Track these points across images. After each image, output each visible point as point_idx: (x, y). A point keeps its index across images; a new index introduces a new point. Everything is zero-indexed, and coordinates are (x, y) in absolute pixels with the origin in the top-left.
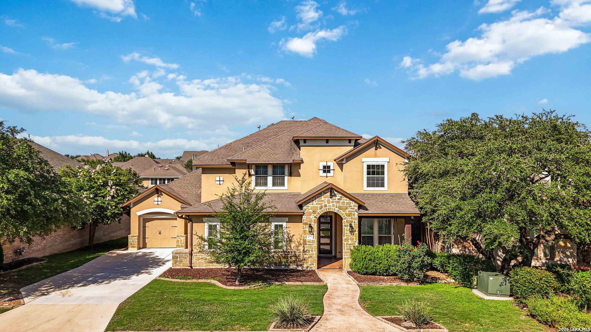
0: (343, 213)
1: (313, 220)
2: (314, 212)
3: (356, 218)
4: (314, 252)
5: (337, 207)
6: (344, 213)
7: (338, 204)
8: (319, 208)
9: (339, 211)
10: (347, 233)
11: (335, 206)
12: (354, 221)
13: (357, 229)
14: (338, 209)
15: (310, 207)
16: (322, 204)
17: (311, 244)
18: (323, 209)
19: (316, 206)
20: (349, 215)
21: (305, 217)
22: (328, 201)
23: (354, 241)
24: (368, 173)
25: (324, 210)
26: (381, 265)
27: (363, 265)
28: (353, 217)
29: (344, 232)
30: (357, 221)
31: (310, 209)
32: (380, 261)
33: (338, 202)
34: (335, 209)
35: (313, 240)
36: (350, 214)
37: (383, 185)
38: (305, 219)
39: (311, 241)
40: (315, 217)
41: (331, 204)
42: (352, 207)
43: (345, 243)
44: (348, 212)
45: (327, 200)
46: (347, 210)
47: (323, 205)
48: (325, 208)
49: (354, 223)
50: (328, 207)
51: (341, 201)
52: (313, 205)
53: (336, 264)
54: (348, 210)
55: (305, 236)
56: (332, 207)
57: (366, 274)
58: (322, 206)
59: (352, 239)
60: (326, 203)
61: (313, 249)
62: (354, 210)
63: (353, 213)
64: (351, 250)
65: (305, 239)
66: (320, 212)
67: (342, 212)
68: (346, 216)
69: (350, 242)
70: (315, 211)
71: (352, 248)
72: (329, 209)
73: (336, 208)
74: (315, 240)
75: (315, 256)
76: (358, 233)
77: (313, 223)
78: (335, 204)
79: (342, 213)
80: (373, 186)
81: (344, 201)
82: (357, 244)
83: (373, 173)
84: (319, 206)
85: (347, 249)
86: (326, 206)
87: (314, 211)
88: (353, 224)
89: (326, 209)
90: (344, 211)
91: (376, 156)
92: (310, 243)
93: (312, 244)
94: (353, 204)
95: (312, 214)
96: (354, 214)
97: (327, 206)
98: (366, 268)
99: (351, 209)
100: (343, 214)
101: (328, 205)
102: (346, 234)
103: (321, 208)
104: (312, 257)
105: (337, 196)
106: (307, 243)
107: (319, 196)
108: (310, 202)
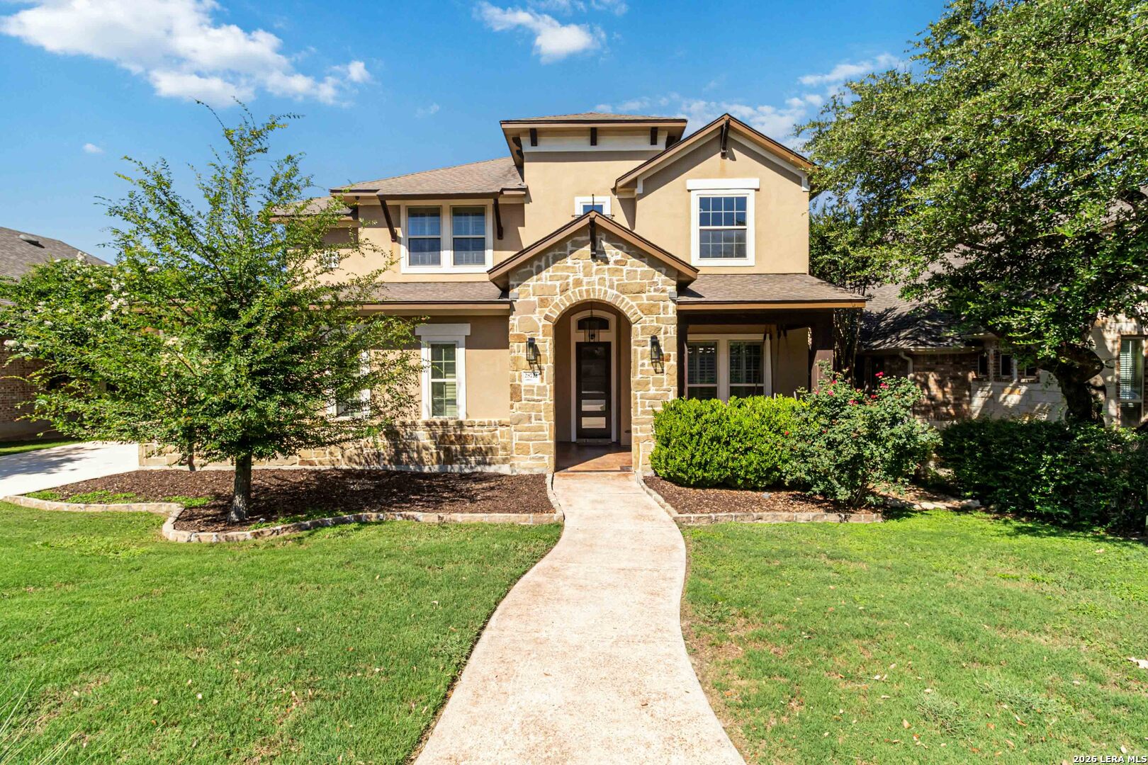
0: (631, 303)
1: (540, 325)
2: (544, 303)
3: (671, 319)
4: (544, 421)
5: (611, 287)
6: (634, 303)
7: (614, 278)
8: (558, 290)
9: (617, 297)
10: (643, 365)
11: (607, 283)
12: (666, 328)
13: (674, 354)
14: (615, 292)
15: (531, 289)
16: (567, 277)
17: (536, 397)
18: (569, 293)
19: (549, 283)
20: (649, 310)
21: (518, 317)
22: (585, 268)
23: (665, 387)
24: (704, 220)
25: (575, 296)
26: (751, 456)
27: (693, 456)
28: (662, 316)
29: (636, 362)
30: (673, 330)
31: (531, 292)
32: (749, 444)
33: (617, 270)
34: (606, 292)
35: (542, 385)
36: (653, 306)
37: (741, 253)
38: (516, 322)
39: (535, 389)
40: (547, 318)
41: (595, 278)
42: (660, 286)
43: (639, 394)
44: (645, 302)
45: (581, 264)
46: (643, 295)
47: (571, 280)
48: (577, 290)
49: (666, 333)
50: (584, 288)
51: (625, 269)
52: (539, 282)
53: (611, 459)
54: (648, 294)
55: (517, 373)
56: (597, 287)
57: (702, 484)
58: (568, 284)
59: (659, 383)
60: (580, 275)
61: (542, 414)
62: (663, 294)
63: (662, 304)
64: (655, 413)
65: (517, 382)
66: (560, 303)
67: (627, 300)
68: (639, 313)
69: (653, 391)
70: (547, 299)
71: (659, 409)
72: (587, 291)
73: (609, 291)
74: (548, 387)
75: (547, 433)
76: (676, 363)
77: (541, 337)
78: (606, 276)
79: (628, 305)
80: (717, 254)
81: (634, 268)
82: (672, 396)
83: (717, 221)
84: (558, 283)
85: (644, 413)
86: (578, 283)
87: (542, 300)
88: (661, 337)
89: (580, 292)
90: (633, 299)
91: (723, 174)
92: (533, 394)
93: (539, 398)
94: (660, 278)
95: (538, 310)
96: (665, 308)
97: (584, 283)
98: (703, 466)
99: (655, 290)
100: (632, 307)
101: (585, 280)
102: (639, 368)
103: (564, 291)
104: (540, 435)
105: (613, 253)
106: (523, 397)
107: (557, 253)
108: (532, 272)
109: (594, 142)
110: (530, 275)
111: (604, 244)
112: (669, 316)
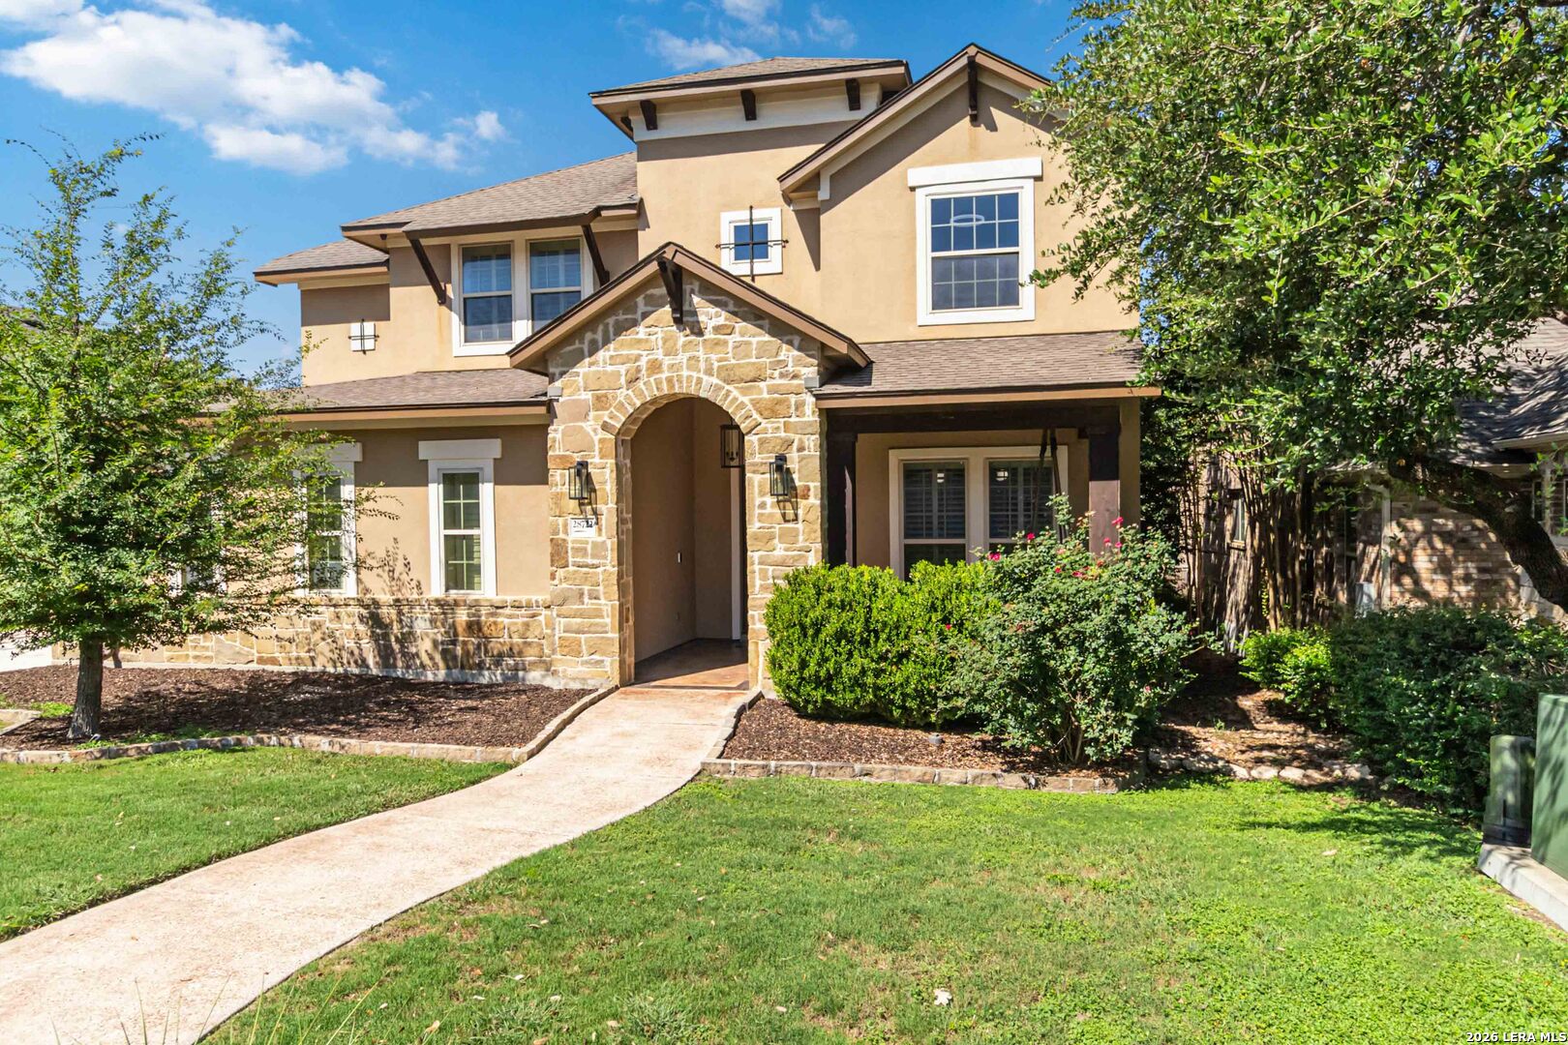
0: (741, 399)
1: (596, 439)
2: (601, 402)
3: (810, 424)
4: (603, 601)
5: (709, 372)
6: (746, 400)
7: (714, 357)
8: (623, 380)
9: (719, 388)
10: (763, 505)
11: (702, 366)
12: (800, 440)
13: (815, 485)
14: (715, 380)
15: (581, 379)
16: (638, 358)
17: (589, 561)
18: (640, 384)
19: (610, 368)
20: (772, 411)
21: (561, 428)
22: (665, 341)
23: (800, 544)
24: (940, 240)
25: (651, 389)
28: (793, 419)
29: (753, 500)
30: (813, 443)
31: (582, 384)
33: (717, 343)
34: (699, 381)
35: (600, 539)
36: (778, 402)
37: (1010, 298)
38: (559, 436)
39: (589, 547)
40: (605, 427)
41: (683, 357)
42: (790, 369)
43: (756, 555)
44: (765, 395)
45: (660, 335)
46: (762, 384)
47: (643, 363)
48: (652, 379)
49: (801, 449)
50: (663, 376)
51: (732, 339)
52: (593, 368)
54: (769, 382)
55: (561, 520)
56: (685, 373)
58: (638, 370)
59: (790, 538)
60: (659, 354)
61: (601, 588)
62: (795, 382)
63: (793, 399)
65: (562, 536)
66: (629, 400)
67: (735, 393)
68: (756, 415)
69: (780, 551)
70: (606, 396)
72: (669, 380)
73: (705, 378)
74: (609, 542)
75: (608, 620)
76: (818, 502)
77: (597, 460)
78: (701, 354)
79: (737, 402)
80: (964, 302)
81: (746, 339)
82: (814, 559)
83: (964, 239)
84: (623, 369)
85: (764, 588)
86: (655, 367)
87: (598, 398)
88: (792, 457)
89: (658, 383)
90: (744, 392)
91: (974, 153)
92: (585, 554)
93: (596, 562)
94: (789, 354)
95: (592, 414)
96: (799, 406)
97: (665, 367)
99: (782, 375)
100: (742, 405)
101: (667, 361)
102: (757, 511)
103: (632, 381)
104: (596, 624)
105: (710, 315)
106: (571, 560)
107: (621, 317)
108: (581, 351)
109: (751, 114)
110: (578, 357)
111: (696, 299)
112: (805, 419)
